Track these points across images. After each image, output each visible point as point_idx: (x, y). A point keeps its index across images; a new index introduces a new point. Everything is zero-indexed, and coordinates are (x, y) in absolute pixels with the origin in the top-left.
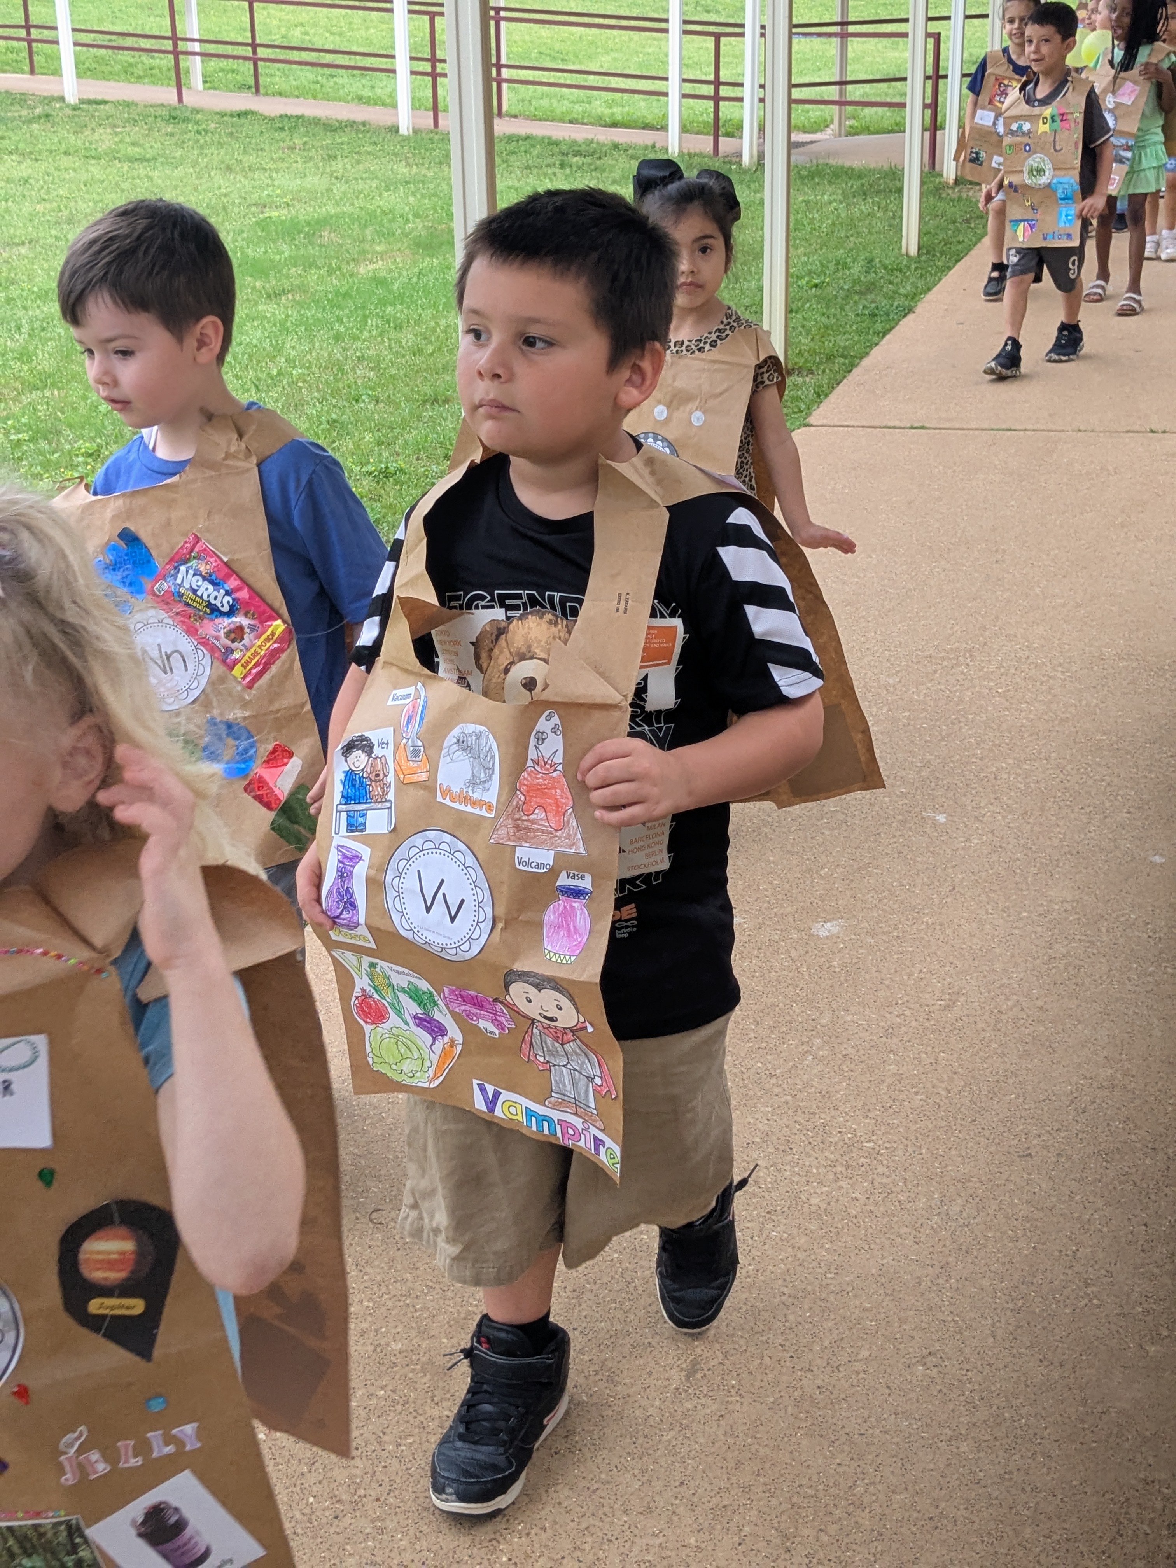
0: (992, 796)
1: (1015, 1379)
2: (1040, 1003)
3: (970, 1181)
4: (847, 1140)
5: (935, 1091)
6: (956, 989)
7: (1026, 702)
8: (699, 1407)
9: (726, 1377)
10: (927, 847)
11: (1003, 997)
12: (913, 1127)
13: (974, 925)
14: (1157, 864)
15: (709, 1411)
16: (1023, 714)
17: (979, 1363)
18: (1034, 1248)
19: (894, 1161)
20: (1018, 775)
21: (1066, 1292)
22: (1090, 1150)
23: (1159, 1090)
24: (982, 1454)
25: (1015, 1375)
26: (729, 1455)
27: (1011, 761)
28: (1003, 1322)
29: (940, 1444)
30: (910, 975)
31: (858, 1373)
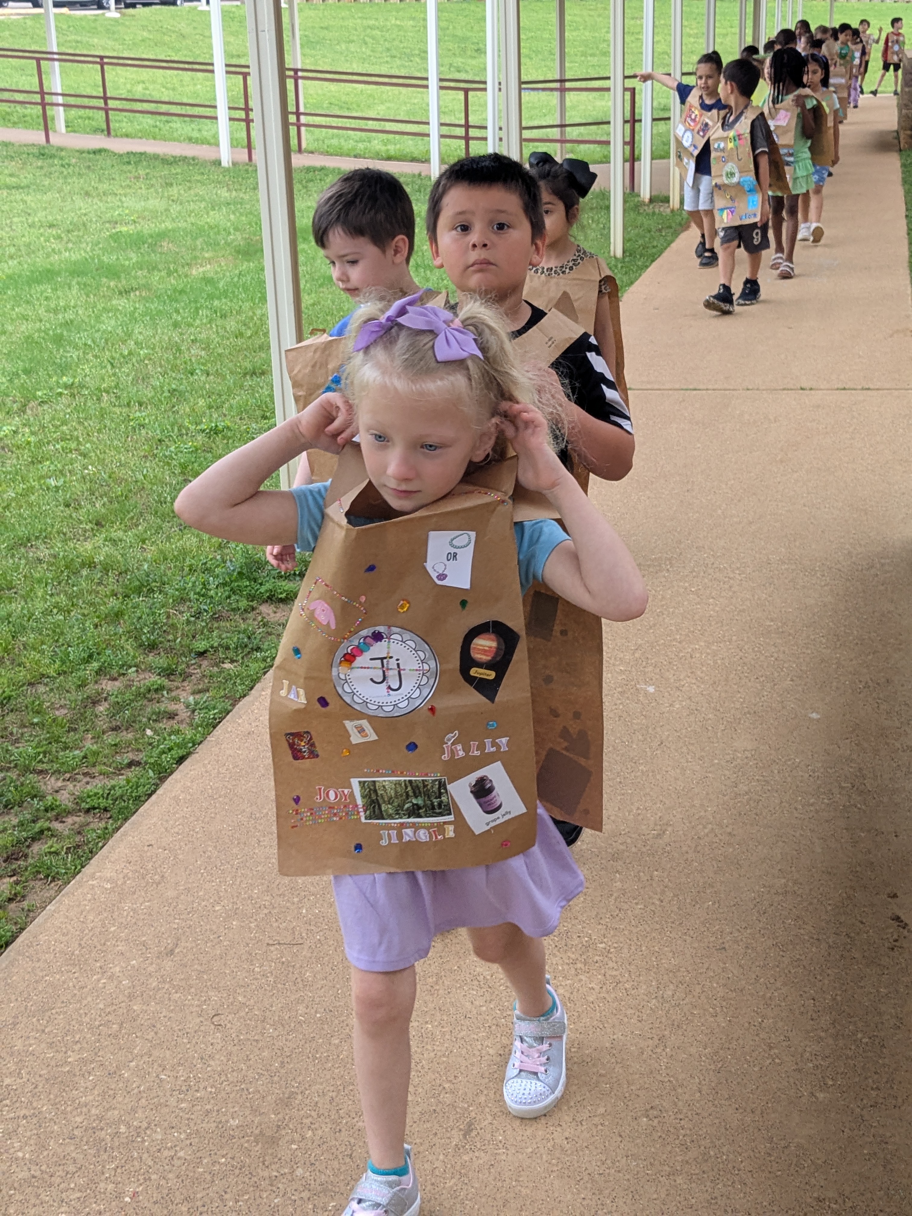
0: (689, 671)
1: (718, 1124)
2: (729, 830)
3: (679, 971)
4: (585, 943)
5: (651, 901)
6: (665, 821)
7: (713, 598)
8: (474, 1159)
9: (494, 1134)
10: (641, 712)
11: (701, 826)
12: (635, 930)
13: (678, 771)
14: (814, 720)
15: (481, 1162)
16: (711, 607)
17: (689, 1113)
18: (729, 1021)
19: (621, 957)
20: (708, 654)
21: (754, 1055)
22: (770, 943)
23: (821, 894)
24: (693, 1185)
25: (717, 1121)
26: (498, 1196)
27: (703, 644)
28: (707, 1080)
29: (661, 1179)
30: (629, 812)
31: (596, 1126)
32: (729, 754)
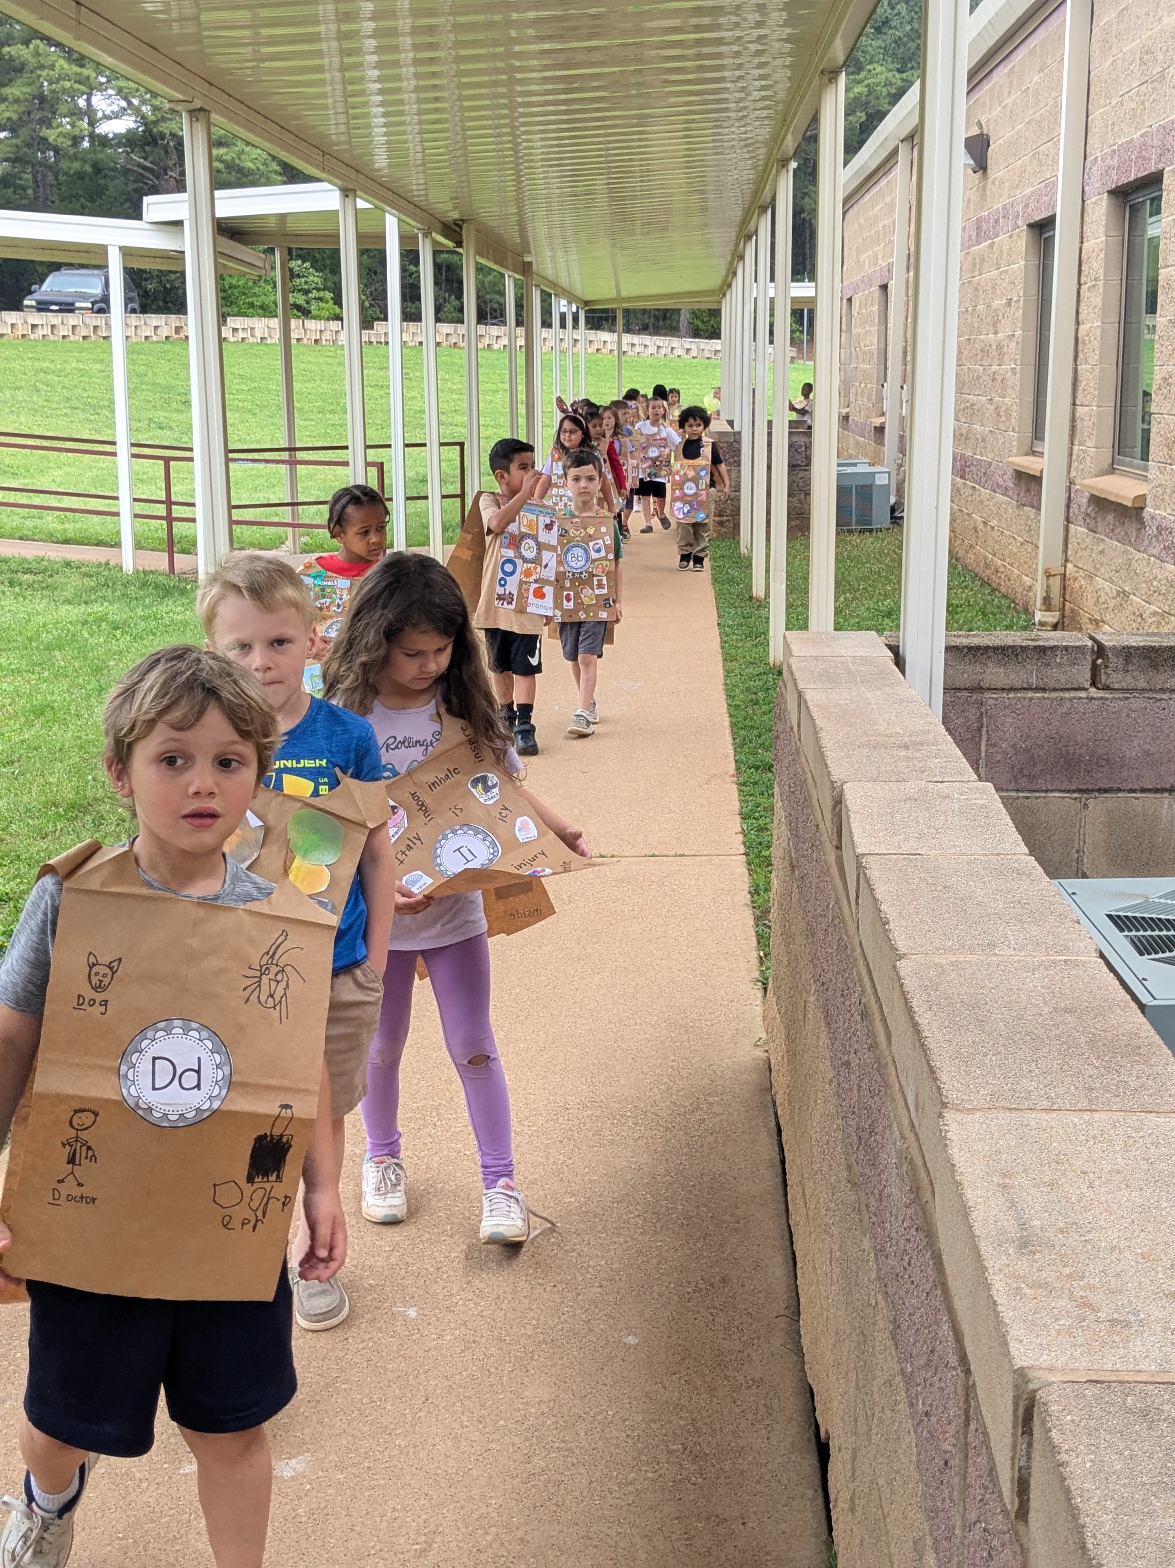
0: (464, 1280)
11: (481, 1532)
30: (383, 1516)
32: (518, 1410)
